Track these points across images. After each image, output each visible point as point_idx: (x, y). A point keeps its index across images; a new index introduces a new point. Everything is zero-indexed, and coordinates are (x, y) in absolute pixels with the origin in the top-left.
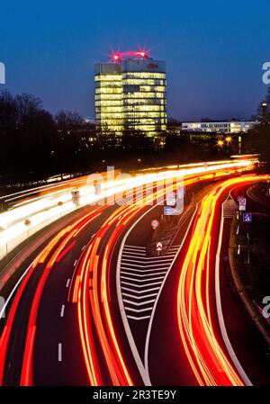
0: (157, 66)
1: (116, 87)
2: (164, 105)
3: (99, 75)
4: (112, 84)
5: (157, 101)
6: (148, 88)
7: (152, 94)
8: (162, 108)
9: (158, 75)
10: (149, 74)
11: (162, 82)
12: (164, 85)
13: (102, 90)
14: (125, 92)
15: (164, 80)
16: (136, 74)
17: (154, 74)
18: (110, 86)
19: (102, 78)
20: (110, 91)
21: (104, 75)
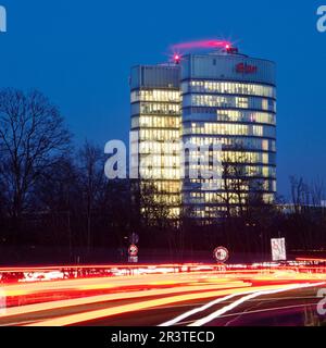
0: (254, 69)
1: (172, 114)
2: (269, 152)
3: (137, 89)
4: (164, 108)
5: (255, 143)
6: (234, 115)
7: (244, 127)
8: (265, 158)
9: (256, 89)
10: (237, 85)
11: (265, 105)
12: (269, 112)
13: (144, 120)
14: (187, 123)
15: (271, 100)
16: (209, 85)
17: (249, 86)
18: (159, 114)
19: (144, 95)
20: (162, 122)
21: (150, 89)
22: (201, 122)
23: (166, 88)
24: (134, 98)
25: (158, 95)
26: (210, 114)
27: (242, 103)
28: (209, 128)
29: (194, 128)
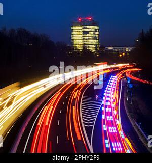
1: (80, 32)
4: (78, 30)
5: (96, 38)
6: (92, 33)
7: (94, 35)
8: (98, 41)
10: (93, 27)
12: (98, 32)
13: (74, 33)
14: (83, 34)
15: (99, 29)
19: (74, 28)
20: (78, 33)
21: (75, 26)
22: (86, 34)
23: (78, 26)
24: (72, 28)
25: (77, 28)
26: (87, 33)
27: (94, 30)
28: (88, 35)
29: (85, 35)
